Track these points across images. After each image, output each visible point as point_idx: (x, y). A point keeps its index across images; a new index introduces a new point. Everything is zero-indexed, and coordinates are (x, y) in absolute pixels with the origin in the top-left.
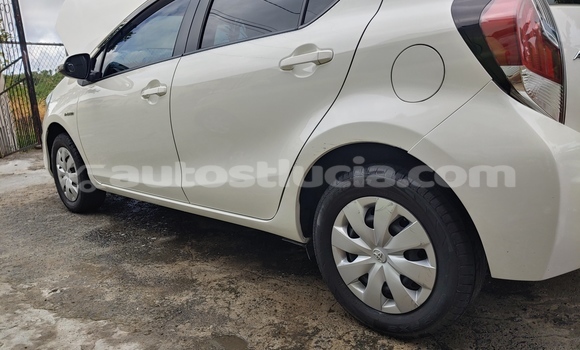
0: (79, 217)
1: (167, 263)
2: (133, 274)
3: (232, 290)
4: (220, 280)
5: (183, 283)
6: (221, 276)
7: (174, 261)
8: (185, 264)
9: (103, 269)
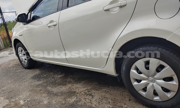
0: (28, 70)
1: (63, 86)
2: (52, 91)
3: (90, 95)
4: (84, 91)
5: (71, 93)
6: (84, 89)
7: (66, 84)
8: (70, 85)
9: (41, 90)
